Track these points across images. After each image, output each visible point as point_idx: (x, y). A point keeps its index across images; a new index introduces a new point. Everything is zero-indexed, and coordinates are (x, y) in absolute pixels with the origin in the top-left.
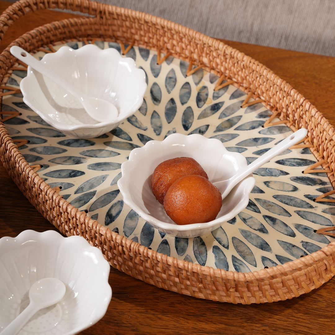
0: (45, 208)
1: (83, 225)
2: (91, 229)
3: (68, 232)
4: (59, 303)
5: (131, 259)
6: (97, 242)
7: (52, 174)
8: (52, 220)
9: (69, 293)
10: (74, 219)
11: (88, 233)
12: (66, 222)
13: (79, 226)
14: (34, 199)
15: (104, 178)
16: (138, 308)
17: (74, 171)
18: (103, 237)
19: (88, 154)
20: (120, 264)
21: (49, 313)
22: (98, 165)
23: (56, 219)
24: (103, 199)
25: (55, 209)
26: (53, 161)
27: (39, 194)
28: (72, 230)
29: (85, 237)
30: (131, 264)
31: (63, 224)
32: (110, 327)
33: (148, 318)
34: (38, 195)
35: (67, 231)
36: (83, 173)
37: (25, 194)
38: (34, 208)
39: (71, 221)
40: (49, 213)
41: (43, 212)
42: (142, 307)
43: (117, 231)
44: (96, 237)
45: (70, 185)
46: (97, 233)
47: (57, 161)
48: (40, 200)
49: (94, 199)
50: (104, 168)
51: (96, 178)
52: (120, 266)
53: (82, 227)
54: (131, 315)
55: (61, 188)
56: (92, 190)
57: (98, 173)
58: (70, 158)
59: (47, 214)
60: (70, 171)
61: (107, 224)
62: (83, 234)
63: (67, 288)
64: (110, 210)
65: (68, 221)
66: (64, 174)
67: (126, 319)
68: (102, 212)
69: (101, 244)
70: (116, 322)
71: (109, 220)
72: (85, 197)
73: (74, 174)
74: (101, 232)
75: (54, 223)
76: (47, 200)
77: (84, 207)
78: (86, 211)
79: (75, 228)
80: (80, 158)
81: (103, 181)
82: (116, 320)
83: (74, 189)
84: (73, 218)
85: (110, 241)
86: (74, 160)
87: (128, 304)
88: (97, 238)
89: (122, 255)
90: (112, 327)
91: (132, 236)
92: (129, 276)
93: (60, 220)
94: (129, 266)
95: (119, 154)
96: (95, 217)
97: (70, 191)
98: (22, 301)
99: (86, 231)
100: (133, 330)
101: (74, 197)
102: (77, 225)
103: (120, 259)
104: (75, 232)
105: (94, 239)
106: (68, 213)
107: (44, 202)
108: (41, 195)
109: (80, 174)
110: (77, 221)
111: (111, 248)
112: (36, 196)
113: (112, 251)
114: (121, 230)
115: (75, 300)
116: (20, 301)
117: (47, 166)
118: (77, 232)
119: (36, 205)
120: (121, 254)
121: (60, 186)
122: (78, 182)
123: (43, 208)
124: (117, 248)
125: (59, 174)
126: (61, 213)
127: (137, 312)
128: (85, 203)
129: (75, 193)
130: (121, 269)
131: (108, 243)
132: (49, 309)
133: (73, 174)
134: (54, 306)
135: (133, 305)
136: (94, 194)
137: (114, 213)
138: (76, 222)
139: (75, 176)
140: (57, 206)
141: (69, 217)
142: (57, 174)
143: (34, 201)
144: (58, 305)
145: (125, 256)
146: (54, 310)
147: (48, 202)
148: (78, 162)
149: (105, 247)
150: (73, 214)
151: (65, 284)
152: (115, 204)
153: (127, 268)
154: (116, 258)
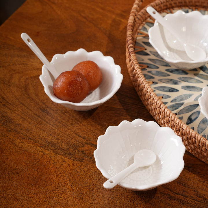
0: (152, 108)
1: (173, 122)
2: (177, 125)
3: (163, 125)
4: (151, 165)
5: (199, 147)
6: (179, 133)
7: (159, 88)
8: (154, 116)
9: (158, 161)
10: (168, 117)
11: (175, 127)
12: (163, 118)
13: (170, 122)
14: (146, 101)
15: (190, 96)
16: (199, 178)
17: (172, 88)
18: (184, 131)
19: (183, 79)
20: (192, 149)
21: (144, 171)
22: (188, 87)
23: (157, 115)
24: (187, 108)
25: (157, 109)
26: (161, 81)
27: (149, 99)
28: (165, 124)
29: (173, 129)
30: (199, 150)
31: (161, 119)
32: (180, 186)
33: (204, 185)
34: (148, 99)
35: (162, 124)
36: (178, 91)
37: (140, 98)
38: (145, 107)
39: (166, 118)
40: (153, 111)
41: (150, 110)
42: (202, 178)
43: (193, 129)
44: (179, 130)
45: (169, 97)
46: (180, 128)
47: (163, 81)
48: (149, 102)
49: (182, 107)
50: (192, 89)
51: (185, 95)
52: (192, 151)
53: (172, 122)
54: (194, 182)
55: (163, 97)
56: (182, 102)
57: (187, 92)
58: (171, 80)
59: (152, 112)
60: (170, 88)
61: (188, 124)
62: (172, 127)
63: (157, 158)
64: (191, 116)
65: (164, 118)
66: (166, 89)
67: (190, 183)
68: (186, 116)
69: (182, 135)
70: (184, 184)
71: (189, 121)
72: (177, 106)
73: (172, 90)
74: (183, 128)
75: (155, 118)
76: (153, 103)
77: (175, 111)
78: (176, 114)
79: (167, 122)
80: (177, 81)
81: (190, 97)
82: (184, 183)
83: (171, 99)
84: (167, 116)
85: (188, 134)
86: (173, 82)
87: (193, 174)
88: (180, 131)
89: (194, 144)
90: (181, 186)
91: (202, 134)
92: (196, 158)
93: (159, 117)
94: (197, 152)
95: (202, 82)
96: (181, 118)
97: (168, 100)
98: (130, 160)
99: (174, 126)
100: (194, 191)
101: (170, 104)
102: (169, 121)
103: (192, 146)
104: (167, 125)
105: (178, 131)
106: (165, 113)
107: (151, 104)
108: (150, 100)
109: (176, 90)
110: (170, 119)
111: (187, 139)
112: (147, 100)
113: (188, 140)
114: (196, 129)
115: (161, 166)
116: (128, 160)
117: (156, 83)
118: (168, 125)
119: (146, 105)
120: (193, 143)
121: (162, 96)
122: (174, 95)
123: (150, 108)
124: (191, 139)
125: (163, 89)
126: (160, 112)
127: (198, 181)
128: (176, 109)
129: (171, 102)
130: (192, 153)
131: (186, 135)
132: (145, 168)
133: (171, 90)
134: (148, 167)
135: (196, 176)
136: (182, 104)
137: (193, 118)
138: (169, 119)
139: (172, 91)
140: (158, 107)
141: (165, 116)
142: (162, 89)
143: (145, 103)
144: (150, 167)
145: (196, 145)
146: (147, 169)
147: (154, 104)
148: (176, 83)
149: (184, 137)
150: (168, 114)
151: (156, 155)
152: (195, 113)
153: (196, 152)
154: (190, 145)
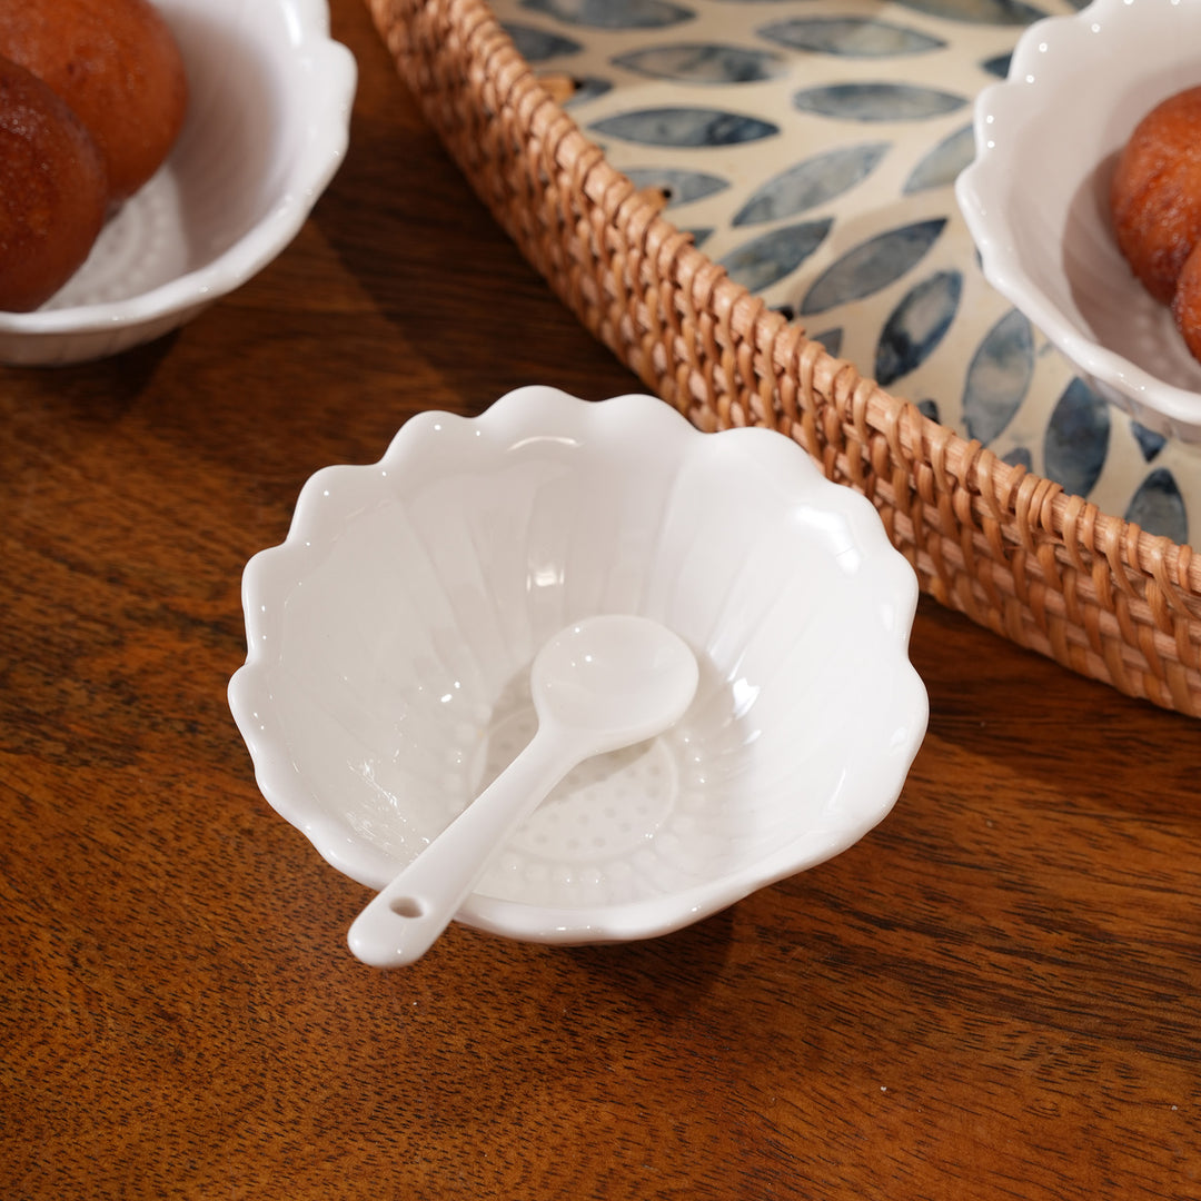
0: (601, 289)
1: (788, 381)
2: (824, 402)
3: (706, 410)
4: (668, 734)
5: (1008, 551)
6: (844, 463)
7: (626, 126)
8: (627, 345)
9: (712, 693)
10: (745, 349)
11: (807, 417)
12: (702, 359)
13: (766, 384)
14: (548, 239)
15: (868, 159)
16: (1031, 783)
17: (726, 118)
18: (879, 442)
19: (794, 35)
20: (950, 570)
21: (618, 779)
22: (841, 98)
23: (648, 340)
24: (865, 257)
25: (652, 293)
26: (631, 63)
27: (577, 218)
28: (724, 402)
29: (791, 436)
30: (1002, 576)
31: (683, 370)
32: (898, 861)
33: (1074, 831)
34: (569, 221)
35: (697, 403)
36: (768, 130)
37: (500, 213)
38: (541, 282)
39: (727, 356)
40: (616, 310)
41: (586, 303)
42: (1048, 781)
43: (931, 411)
44: (843, 442)
45: (710, 185)
46: (851, 422)
47: (651, 63)
48: (576, 247)
49: (822, 258)
50: (873, 106)
51: (830, 158)
52: (949, 583)
53: (779, 386)
54: (996, 816)
55: (667, 194)
56: (814, 215)
57: (840, 134)
58: (710, 52)
59: (605, 316)
60: (709, 119)
61: (885, 379)
62: (779, 419)
63: (704, 666)
64: (897, 316)
65: (708, 356)
66: (681, 129)
67: (970, 829)
68: (864, 318)
69: (866, 477)
70: (925, 840)
71: (894, 360)
72: (784, 248)
73: (730, 131)
74: (873, 420)
75: (637, 360)
76: (611, 253)
77: (778, 294)
78: (788, 314)
79: (739, 389)
80: (757, 54)
81: (867, 171)
82: (924, 833)
83: (731, 202)
84: (737, 343)
85: (911, 464)
86: (728, 66)
87: (982, 760)
88: (851, 448)
89: (966, 533)
90: (911, 865)
91: (1003, 445)
92: (987, 631)
93: (671, 350)
94: (992, 587)
95: (940, 44)
96: (832, 342)
97: (714, 212)
98: (498, 714)
99: (799, 411)
100: (1007, 886)
101: (727, 241)
102: (756, 378)
103: (950, 548)
104: (737, 412)
105: (831, 449)
106: (715, 319)
107: (595, 260)
108: (583, 227)
109: (754, 131)
110: (759, 360)
111: (911, 496)
112: (561, 226)
113: (916, 509)
114: (951, 408)
115: (740, 726)
116: (485, 712)
117: (601, 87)
118: (748, 409)
119: (555, 269)
120: (959, 526)
121: (661, 184)
122: (746, 167)
123: (589, 288)
124: (944, 498)
125: (657, 125)
126: (679, 316)
127: (1024, 803)
128: (782, 272)
129: (739, 220)
130: (949, 598)
131: (900, 473)
132: (619, 757)
133: (723, 130)
134: (643, 747)
135: (1006, 770)
136: (821, 231)
137: (917, 327)
138: (752, 364)
139: (733, 139)
140: (661, 280)
141: (721, 338)
142: (650, 127)
143: (544, 253)
144: (662, 747)
145: (979, 540)
146: (642, 765)
147: (619, 259)
148: (746, 71)
149: (884, 488)
150: (742, 323)
151: (693, 649)
152: (924, 289)
153: (980, 592)
154: (933, 543)
